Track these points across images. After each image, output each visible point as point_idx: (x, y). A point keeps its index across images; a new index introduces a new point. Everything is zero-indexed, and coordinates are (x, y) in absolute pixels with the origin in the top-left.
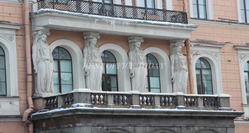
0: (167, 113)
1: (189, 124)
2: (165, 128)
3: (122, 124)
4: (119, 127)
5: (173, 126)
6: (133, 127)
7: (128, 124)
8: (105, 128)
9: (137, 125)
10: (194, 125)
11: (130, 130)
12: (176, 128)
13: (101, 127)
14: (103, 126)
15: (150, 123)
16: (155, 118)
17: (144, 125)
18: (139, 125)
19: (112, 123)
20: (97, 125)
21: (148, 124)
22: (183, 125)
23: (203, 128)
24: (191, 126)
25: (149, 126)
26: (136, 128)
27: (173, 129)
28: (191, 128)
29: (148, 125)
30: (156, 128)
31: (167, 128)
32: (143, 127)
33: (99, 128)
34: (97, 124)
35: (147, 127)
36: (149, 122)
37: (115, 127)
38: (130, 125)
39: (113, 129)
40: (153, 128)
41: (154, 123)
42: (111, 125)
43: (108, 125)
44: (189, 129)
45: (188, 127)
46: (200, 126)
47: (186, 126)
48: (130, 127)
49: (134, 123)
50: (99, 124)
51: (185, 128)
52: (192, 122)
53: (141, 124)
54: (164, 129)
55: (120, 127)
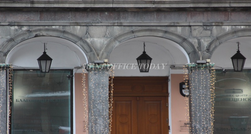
0: (154, 4)
1: (211, 21)
2: (154, 28)
3: (60, 21)
4: (53, 27)
5: (173, 24)
6: (85, 27)
7: (74, 21)
8: (25, 28)
9: (93, 24)
10: (222, 23)
11: (78, 31)
12: (179, 29)
13: (16, 27)
14: (21, 26)
15: (122, 21)
16: (132, 12)
17: (107, 24)
18: (97, 24)
19: (40, 20)
20: (7, 24)
21: (116, 21)
22: (195, 22)
23: (242, 27)
24: (214, 24)
25: (119, 25)
26: (91, 28)
27: (172, 29)
28: (214, 27)
29: (116, 24)
30: (134, 28)
31: (159, 28)
32: (105, 27)
33: (13, 28)
34: (9, 22)
35: (115, 27)
36: (119, 19)
37: (47, 27)
38: (77, 24)
39: (40, 30)
40: (128, 28)
41: (128, 20)
42: (37, 24)
43: (30, 24)
44: (211, 31)
45: (206, 26)
46: (235, 24)
47: (202, 24)
48: (79, 27)
49: (88, 21)
50: (12, 22)
51: (201, 28)
52: (218, 17)
53: (101, 23)
54: (151, 30)
55: (57, 27)
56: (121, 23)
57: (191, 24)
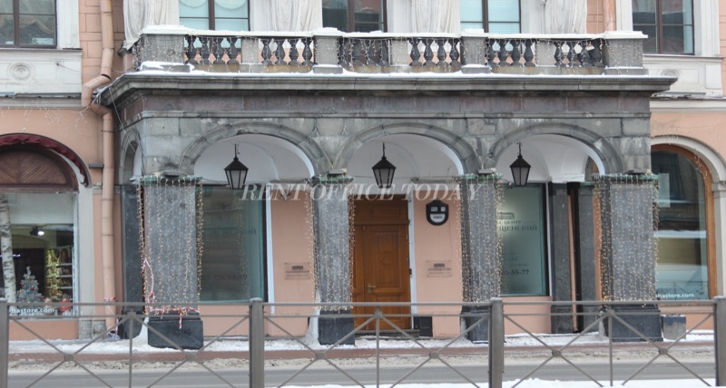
0: (415, 84)
1: (495, 111)
2: (414, 121)
3: (274, 111)
4: (265, 120)
5: (441, 116)
6: (312, 120)
7: (296, 111)
8: (222, 122)
9: (324, 115)
10: (511, 114)
11: (301, 126)
12: (450, 122)
13: (209, 120)
14: (216, 118)
15: (366, 110)
16: (380, 97)
17: (345, 115)
18: (330, 115)
19: (245, 109)
20: (196, 115)
21: (358, 111)
22: (472, 112)
23: (540, 120)
24: (499, 115)
25: (362, 116)
26: (319, 121)
27: (439, 123)
28: (500, 120)
29: (358, 115)
30: (384, 121)
31: (420, 121)
32: (341, 120)
33: (204, 121)
34: (198, 112)
35: (356, 120)
36: (361, 107)
37: (254, 120)
38: (300, 115)
39: (245, 124)
40: (374, 121)
41: (375, 109)
42: (240, 115)
43: (231, 115)
44: (496, 125)
45: (488, 118)
46: (529, 116)
47: (482, 116)
48: (303, 120)
49: (316, 110)
50: (203, 113)
51: (481, 122)
52: (505, 105)
53: (336, 113)
54: (409, 125)
55: (271, 119)
56: (365, 113)
57: (467, 116)
